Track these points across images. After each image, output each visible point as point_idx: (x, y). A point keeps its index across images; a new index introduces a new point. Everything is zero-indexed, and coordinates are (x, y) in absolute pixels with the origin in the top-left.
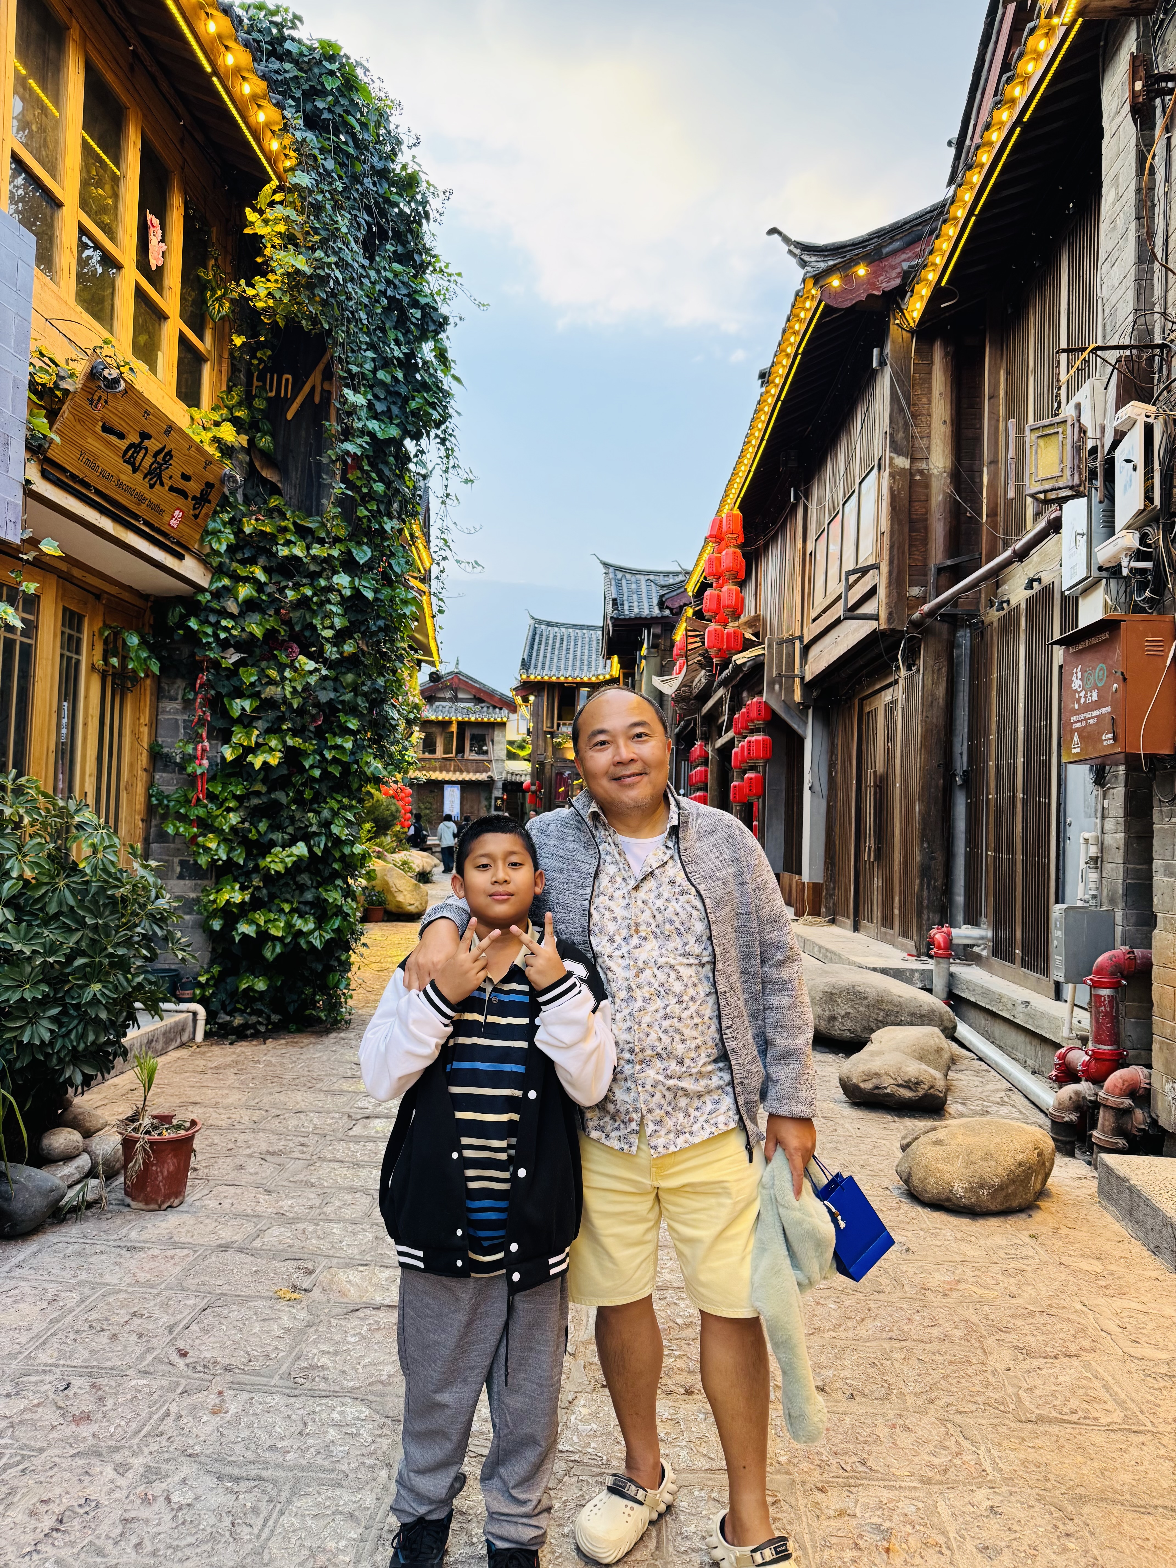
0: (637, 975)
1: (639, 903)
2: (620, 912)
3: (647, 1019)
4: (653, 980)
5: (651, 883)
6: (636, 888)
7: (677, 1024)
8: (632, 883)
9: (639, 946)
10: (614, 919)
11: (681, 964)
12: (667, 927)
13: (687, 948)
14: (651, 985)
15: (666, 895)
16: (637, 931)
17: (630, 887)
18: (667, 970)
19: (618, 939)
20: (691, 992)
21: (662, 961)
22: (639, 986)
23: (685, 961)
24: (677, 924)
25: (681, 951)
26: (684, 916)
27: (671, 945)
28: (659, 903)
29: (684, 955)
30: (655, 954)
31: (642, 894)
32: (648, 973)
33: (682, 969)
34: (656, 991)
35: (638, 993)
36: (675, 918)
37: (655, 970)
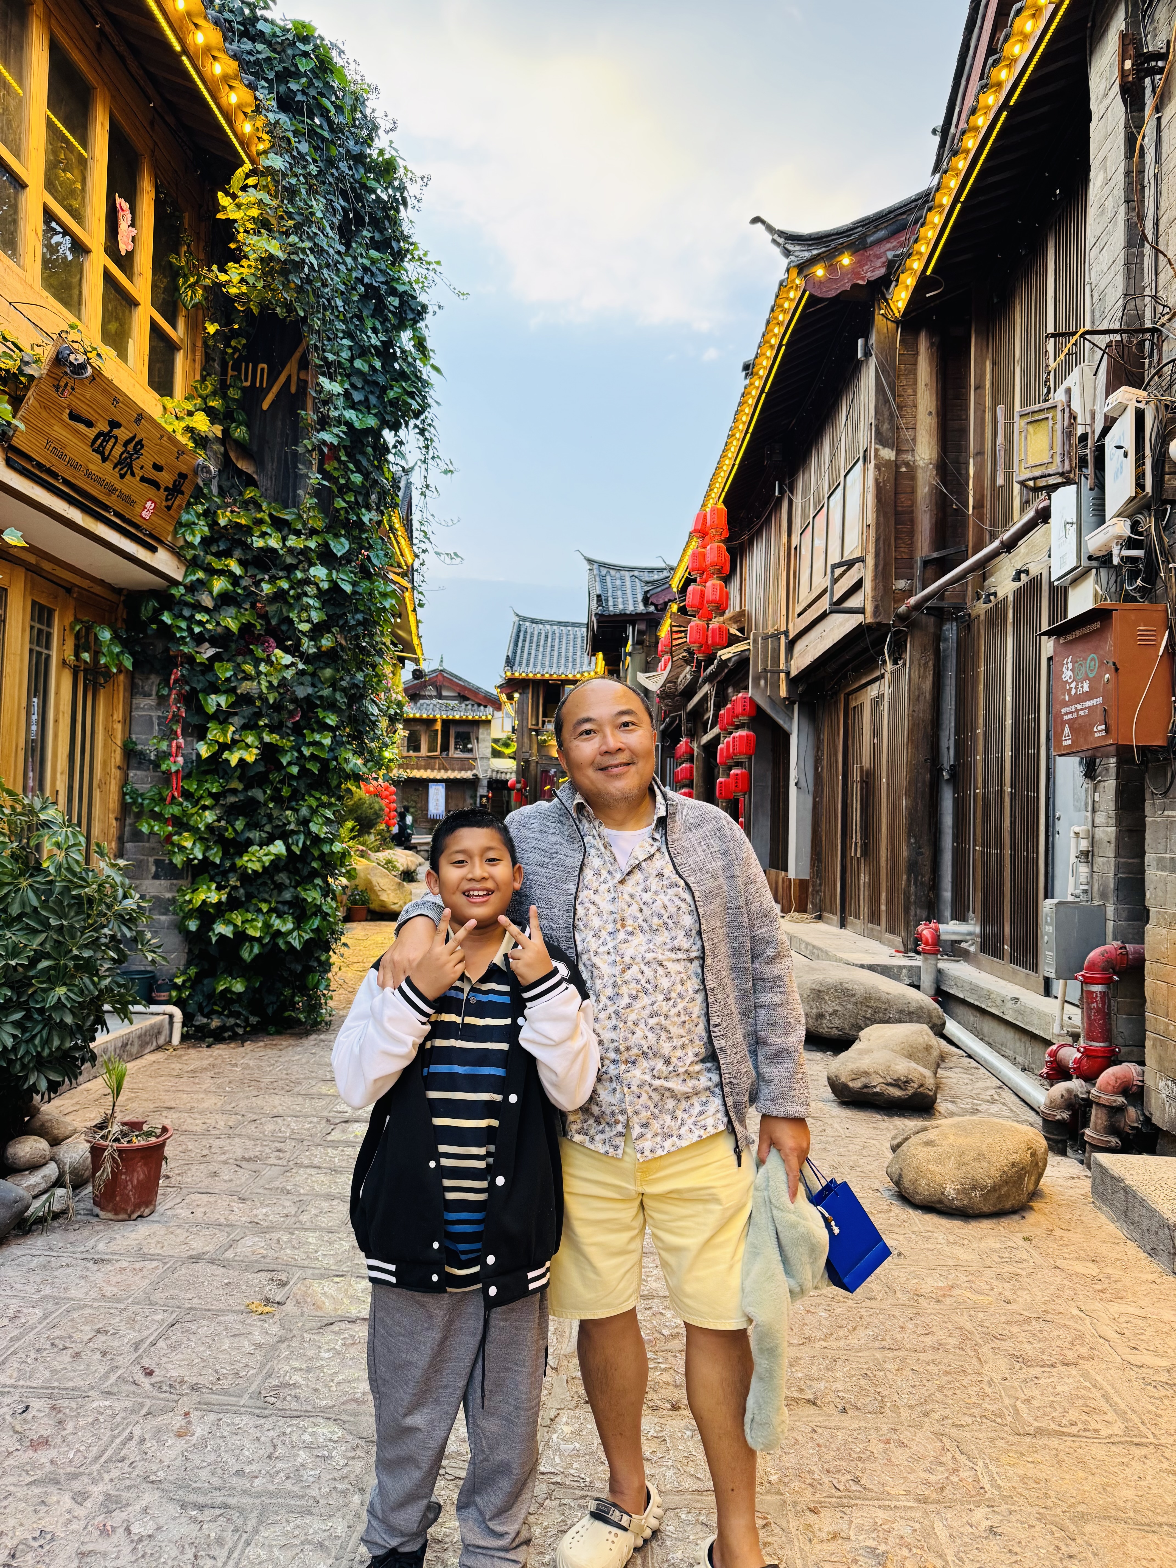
0: (623, 971)
1: (626, 896)
2: (606, 906)
3: (633, 1017)
4: (640, 976)
5: (638, 876)
6: (622, 882)
7: (663, 1022)
8: (618, 876)
9: (625, 941)
10: (599, 914)
11: (669, 960)
12: (655, 920)
13: (676, 943)
14: (637, 981)
15: (654, 888)
16: (623, 926)
17: (616, 881)
18: (654, 965)
19: (603, 934)
20: (679, 988)
21: (649, 956)
22: (626, 983)
23: (673, 956)
24: (665, 917)
25: (669, 946)
26: (672, 909)
27: (659, 939)
28: (647, 896)
29: (672, 950)
30: (643, 949)
31: (628, 888)
32: (635, 969)
33: (669, 965)
34: (643, 988)
35: (624, 990)
36: (663, 911)
37: (643, 967)
